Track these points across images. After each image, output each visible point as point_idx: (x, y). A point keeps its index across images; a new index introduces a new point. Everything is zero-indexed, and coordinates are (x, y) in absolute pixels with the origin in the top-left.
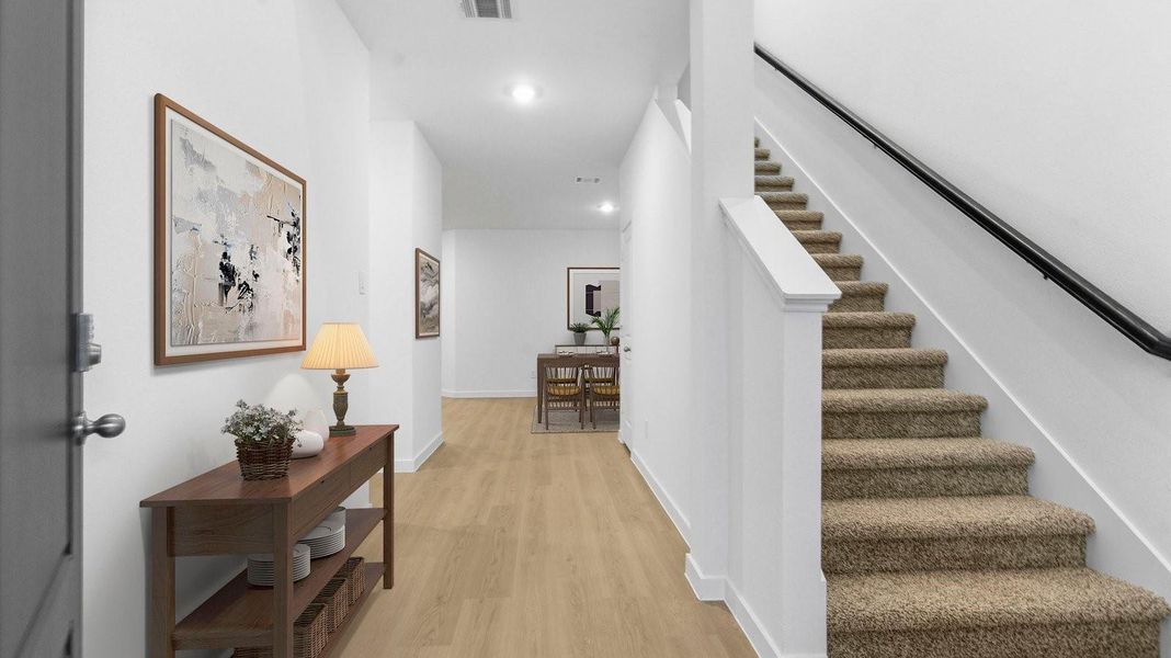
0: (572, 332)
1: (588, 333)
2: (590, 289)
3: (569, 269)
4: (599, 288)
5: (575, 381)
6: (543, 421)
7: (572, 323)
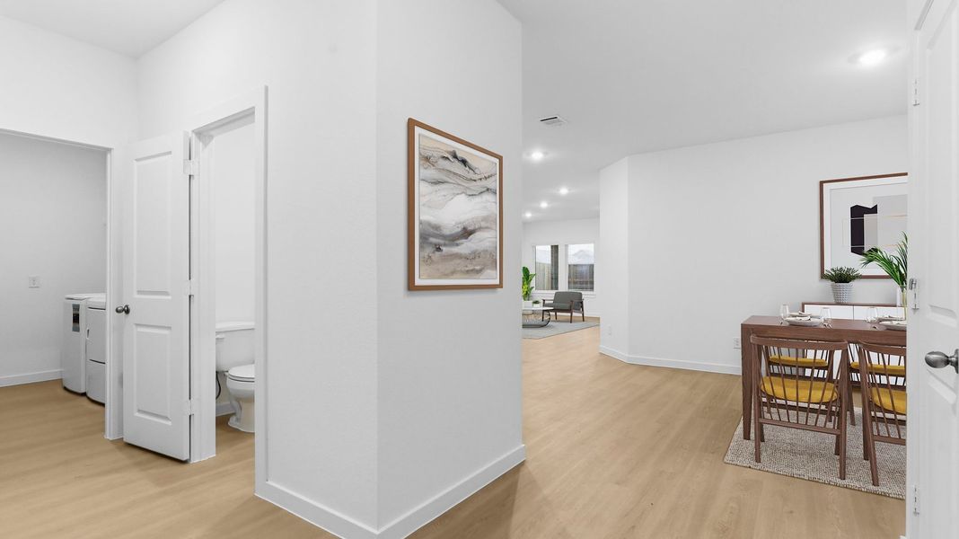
0: (829, 283)
1: (854, 284)
2: (858, 213)
3: (822, 183)
4: (874, 210)
5: (829, 367)
6: (752, 436)
7: (828, 267)
